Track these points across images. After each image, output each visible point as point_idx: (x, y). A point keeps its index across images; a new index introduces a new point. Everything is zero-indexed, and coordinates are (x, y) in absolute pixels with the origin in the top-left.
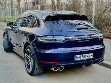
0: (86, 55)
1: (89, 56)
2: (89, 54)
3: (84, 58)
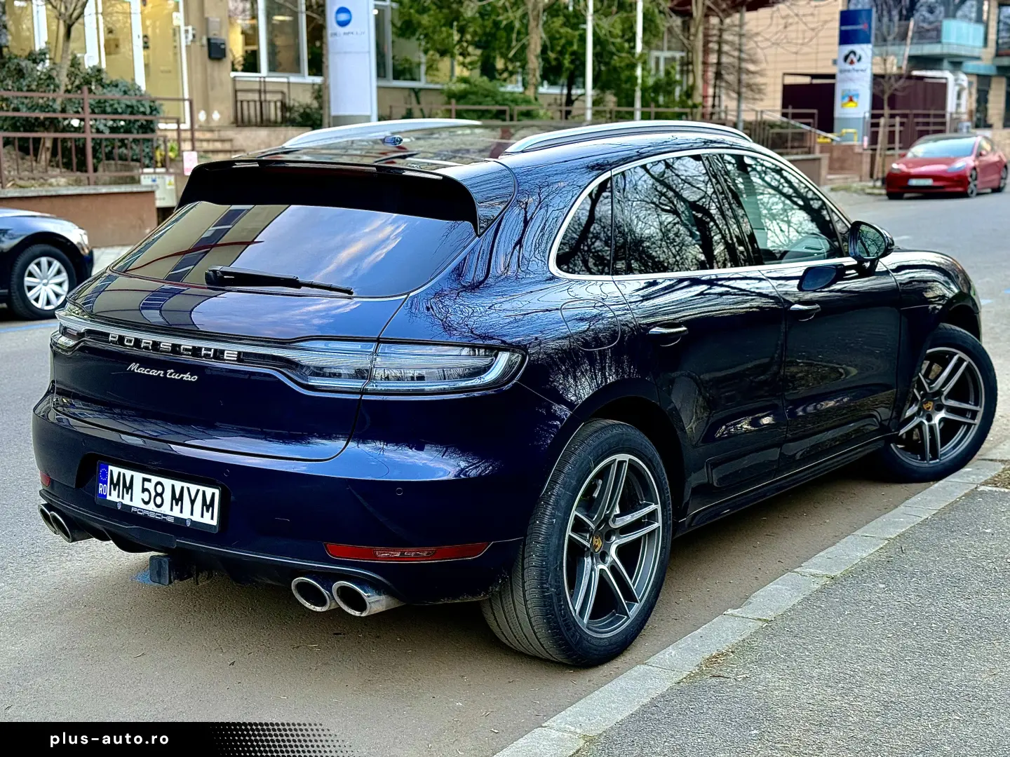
0: (168, 484)
1: (186, 497)
2: (193, 488)
3: (151, 506)
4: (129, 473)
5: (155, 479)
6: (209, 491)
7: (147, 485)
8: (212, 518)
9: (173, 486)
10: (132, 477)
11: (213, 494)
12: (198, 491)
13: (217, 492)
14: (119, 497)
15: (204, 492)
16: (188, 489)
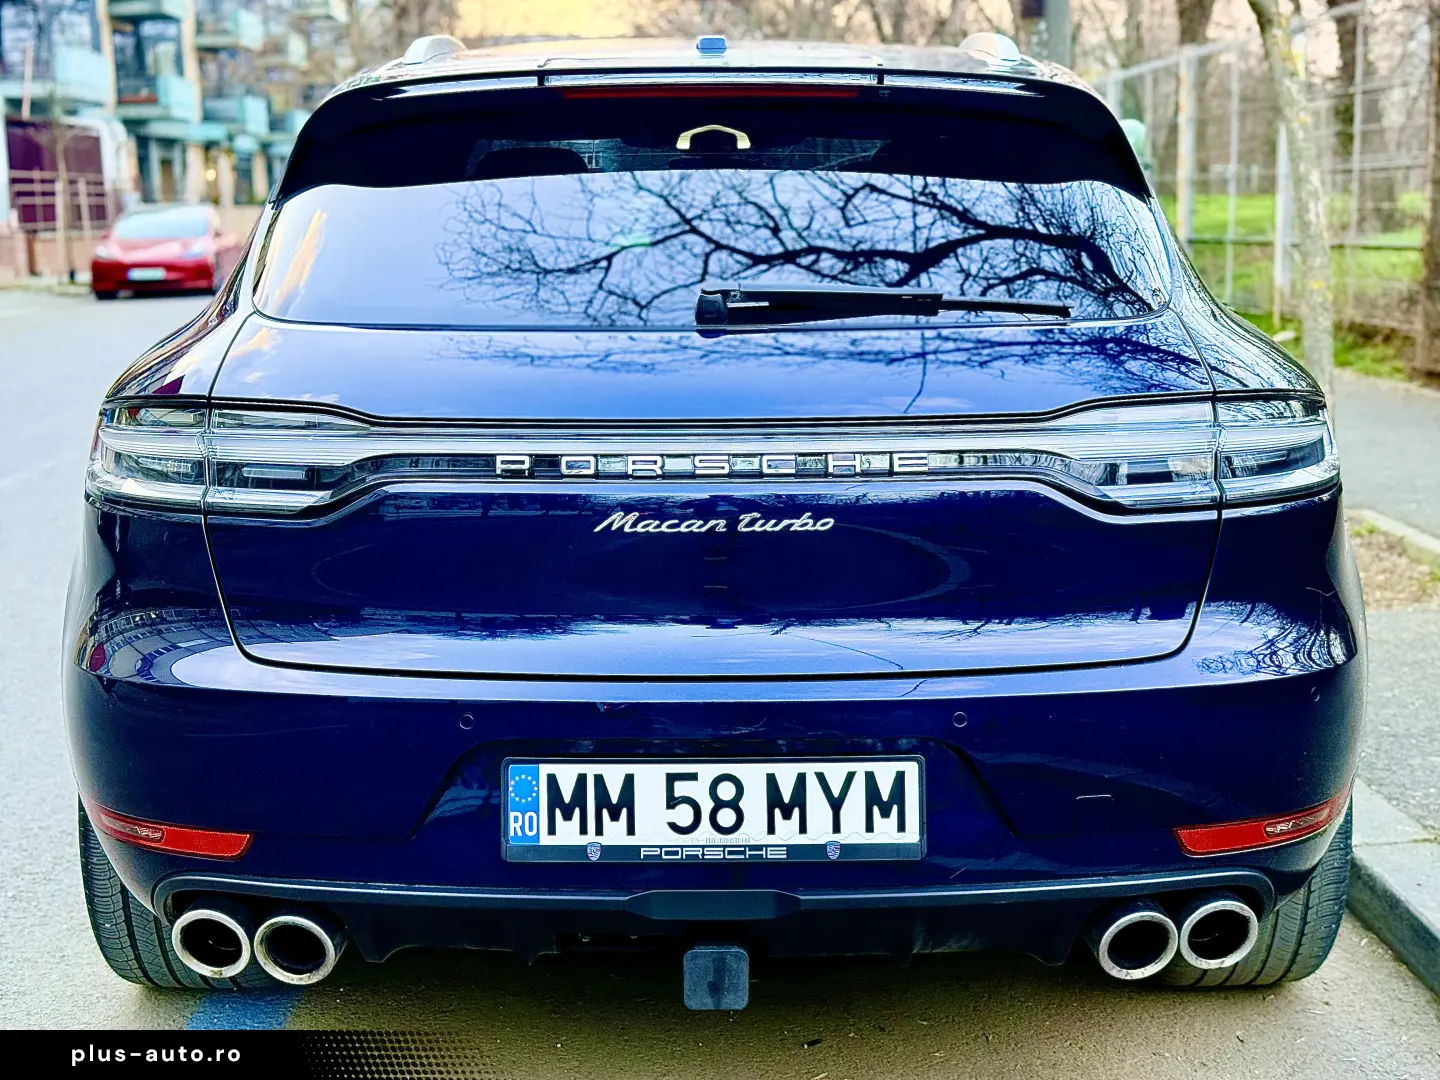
0: (753, 775)
1: (814, 795)
2: (835, 772)
3: (705, 834)
4: (614, 775)
5: (708, 771)
6: (885, 773)
7: (681, 789)
8: (901, 827)
9: (771, 779)
10: (629, 780)
11: (900, 777)
12: (851, 776)
13: (912, 770)
14: (583, 830)
15: (870, 777)
16: (821, 777)
